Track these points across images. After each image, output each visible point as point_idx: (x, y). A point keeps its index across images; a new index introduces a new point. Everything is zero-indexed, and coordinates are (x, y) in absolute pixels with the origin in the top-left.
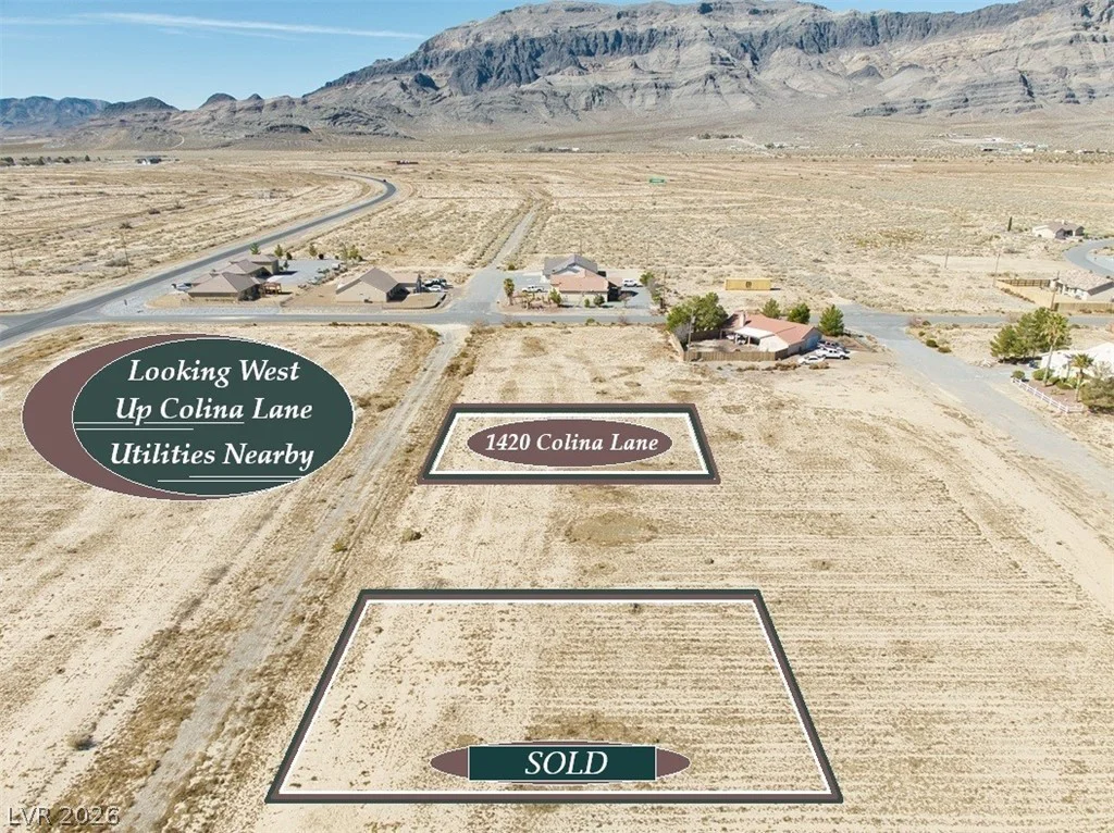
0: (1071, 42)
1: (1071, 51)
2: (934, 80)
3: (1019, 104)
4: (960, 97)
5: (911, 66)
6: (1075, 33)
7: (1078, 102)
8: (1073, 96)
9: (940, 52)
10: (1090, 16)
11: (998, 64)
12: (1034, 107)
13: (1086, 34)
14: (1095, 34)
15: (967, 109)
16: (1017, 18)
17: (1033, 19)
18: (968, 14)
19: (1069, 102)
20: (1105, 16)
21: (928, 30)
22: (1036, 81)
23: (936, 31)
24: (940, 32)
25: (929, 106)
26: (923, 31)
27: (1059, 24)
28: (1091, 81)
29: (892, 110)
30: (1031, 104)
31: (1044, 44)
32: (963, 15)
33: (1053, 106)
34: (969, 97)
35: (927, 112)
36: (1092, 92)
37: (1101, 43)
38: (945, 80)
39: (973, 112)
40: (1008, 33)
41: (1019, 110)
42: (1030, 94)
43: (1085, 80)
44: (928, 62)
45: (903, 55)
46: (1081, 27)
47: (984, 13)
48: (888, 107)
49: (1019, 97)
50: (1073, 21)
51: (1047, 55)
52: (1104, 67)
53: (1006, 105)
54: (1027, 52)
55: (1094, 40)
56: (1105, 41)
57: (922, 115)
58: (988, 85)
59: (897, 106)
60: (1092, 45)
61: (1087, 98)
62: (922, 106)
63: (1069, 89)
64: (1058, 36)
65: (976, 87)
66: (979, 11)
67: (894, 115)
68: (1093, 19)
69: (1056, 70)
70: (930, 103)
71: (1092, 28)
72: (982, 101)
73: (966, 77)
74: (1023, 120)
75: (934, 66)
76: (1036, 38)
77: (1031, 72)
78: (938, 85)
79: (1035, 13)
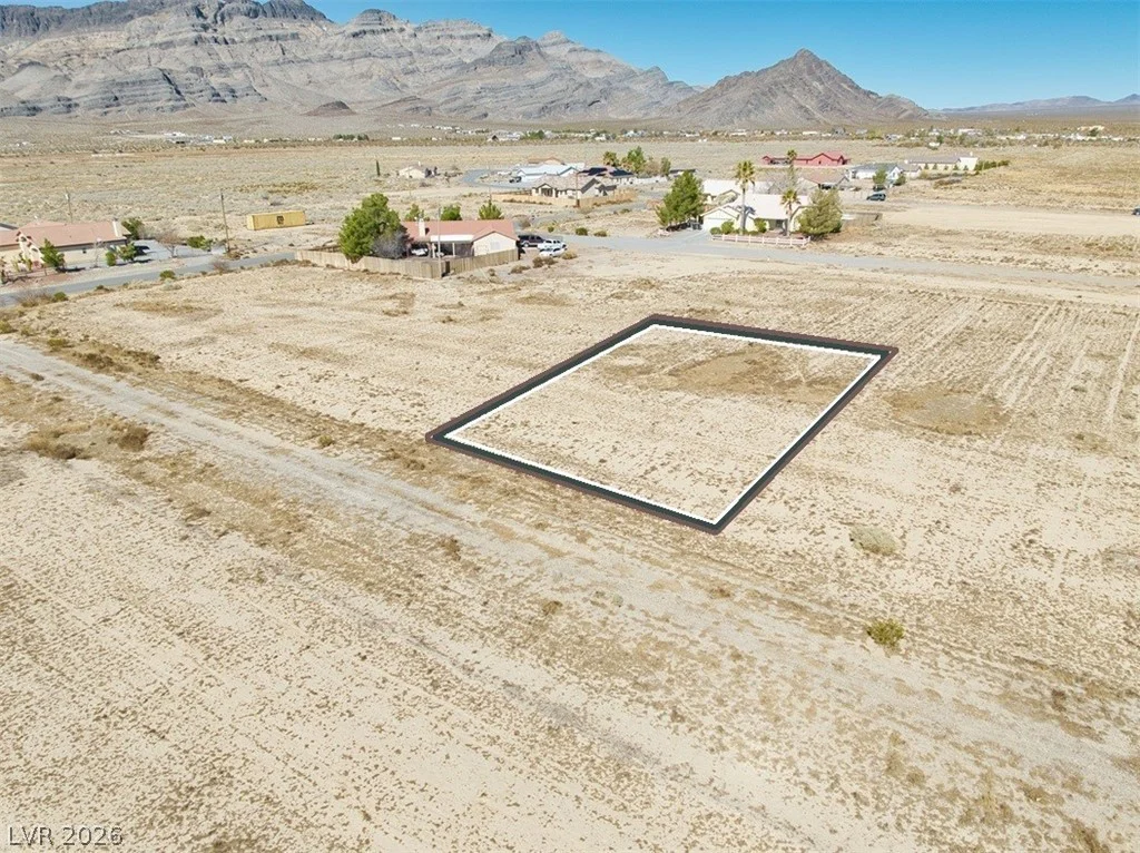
0: (196, 43)
1: (199, 51)
2: (67, 78)
3: (171, 103)
4: (110, 95)
5: (32, 63)
6: (195, 34)
7: (224, 101)
8: (218, 95)
9: (59, 49)
10: (205, 18)
11: (131, 62)
12: (186, 106)
13: (208, 35)
14: (215, 35)
15: (119, 108)
16: (131, 17)
17: (150, 18)
18: (78, 9)
19: (217, 101)
20: (219, 18)
21: (38, 25)
22: (180, 80)
23: (47, 27)
24: (52, 28)
25: (76, 105)
26: (32, 26)
27: (176, 24)
28: (229, 81)
29: (35, 110)
30: (183, 102)
31: (169, 44)
32: (72, 10)
33: (204, 105)
34: (117, 94)
35: (78, 111)
36: (233, 91)
37: (224, 45)
38: (80, 77)
39: (128, 111)
40: (129, 31)
41: (173, 109)
42: (178, 93)
43: (223, 80)
44: (50, 59)
45: (18, 51)
46: (199, 28)
47: (94, 9)
48: (30, 106)
49: (169, 96)
50: (190, 22)
51: (177, 55)
52: (235, 68)
53: (159, 104)
54: (156, 51)
55: (216, 41)
56: (226, 43)
57: (72, 114)
58: (134, 83)
59: (40, 105)
60: (215, 46)
61: (230, 97)
62: (70, 106)
63: (213, 88)
64: (180, 36)
65: (122, 84)
66: (89, 8)
67: (39, 116)
68: (209, 21)
69: (192, 69)
70: (77, 102)
71: (210, 30)
72: (133, 100)
73: (103, 76)
74: (179, 118)
75: (59, 64)
76: (160, 38)
77: (171, 70)
78: (73, 84)
79: (150, 13)
